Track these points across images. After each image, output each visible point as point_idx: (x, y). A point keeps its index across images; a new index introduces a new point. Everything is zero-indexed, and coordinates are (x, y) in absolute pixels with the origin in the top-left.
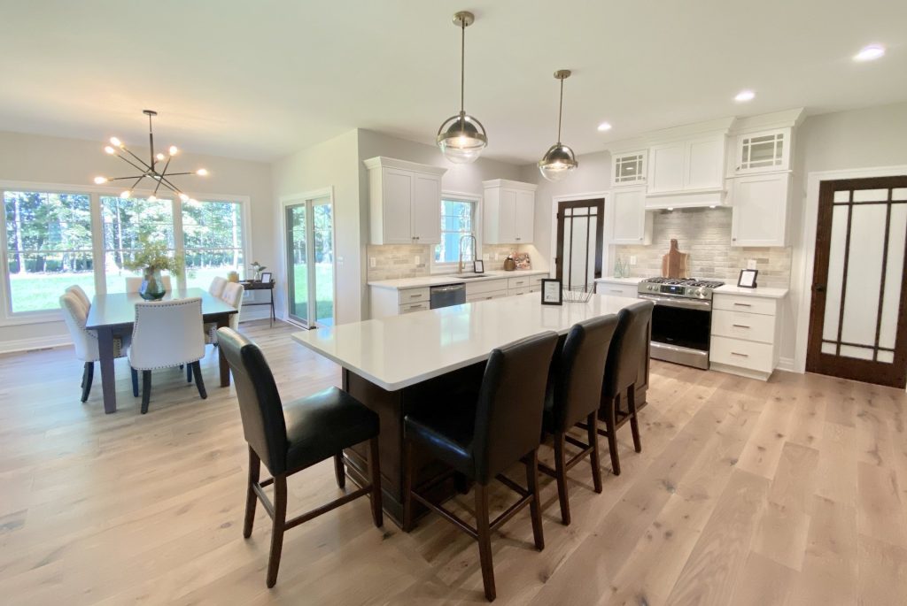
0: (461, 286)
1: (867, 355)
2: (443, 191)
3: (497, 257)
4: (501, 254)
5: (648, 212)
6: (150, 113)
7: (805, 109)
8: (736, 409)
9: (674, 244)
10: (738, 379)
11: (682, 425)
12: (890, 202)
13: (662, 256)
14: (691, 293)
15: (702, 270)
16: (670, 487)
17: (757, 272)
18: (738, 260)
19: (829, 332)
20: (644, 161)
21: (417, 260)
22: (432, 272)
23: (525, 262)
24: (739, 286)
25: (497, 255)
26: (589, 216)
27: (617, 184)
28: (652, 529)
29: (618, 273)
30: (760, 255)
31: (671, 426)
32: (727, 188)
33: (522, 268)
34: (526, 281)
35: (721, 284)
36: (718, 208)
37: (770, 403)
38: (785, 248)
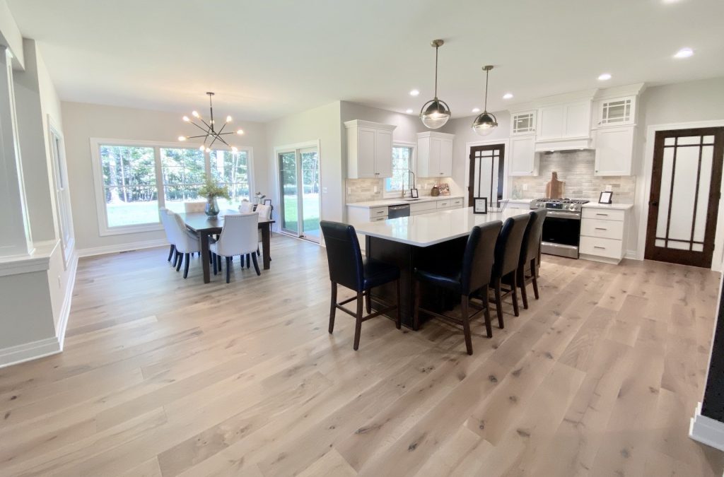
0: (407, 206)
1: (686, 247)
2: (394, 141)
3: (426, 186)
4: (428, 184)
5: (536, 153)
6: (211, 94)
7: (646, 83)
8: (597, 279)
9: (555, 175)
10: (598, 263)
11: (562, 287)
12: (701, 145)
13: (547, 183)
14: (567, 208)
15: (574, 192)
16: (558, 314)
17: (612, 193)
18: (599, 186)
19: (661, 232)
20: (534, 118)
21: (375, 189)
22: (385, 197)
23: (445, 190)
24: (600, 202)
25: (426, 185)
26: (493, 156)
27: (515, 134)
28: (550, 330)
29: (515, 196)
30: (614, 182)
31: (555, 287)
32: (592, 136)
33: (443, 194)
34: (448, 202)
35: (587, 202)
36: (585, 150)
37: (620, 275)
38: (631, 176)
